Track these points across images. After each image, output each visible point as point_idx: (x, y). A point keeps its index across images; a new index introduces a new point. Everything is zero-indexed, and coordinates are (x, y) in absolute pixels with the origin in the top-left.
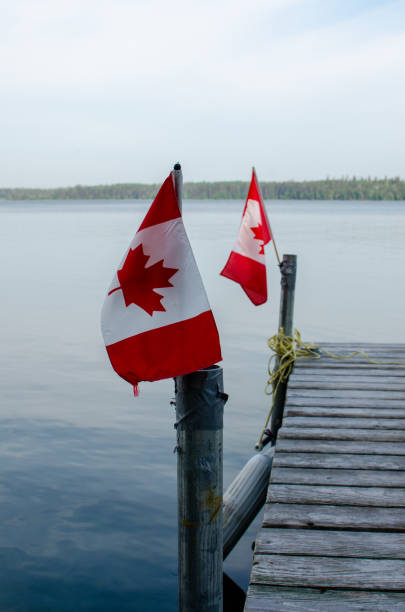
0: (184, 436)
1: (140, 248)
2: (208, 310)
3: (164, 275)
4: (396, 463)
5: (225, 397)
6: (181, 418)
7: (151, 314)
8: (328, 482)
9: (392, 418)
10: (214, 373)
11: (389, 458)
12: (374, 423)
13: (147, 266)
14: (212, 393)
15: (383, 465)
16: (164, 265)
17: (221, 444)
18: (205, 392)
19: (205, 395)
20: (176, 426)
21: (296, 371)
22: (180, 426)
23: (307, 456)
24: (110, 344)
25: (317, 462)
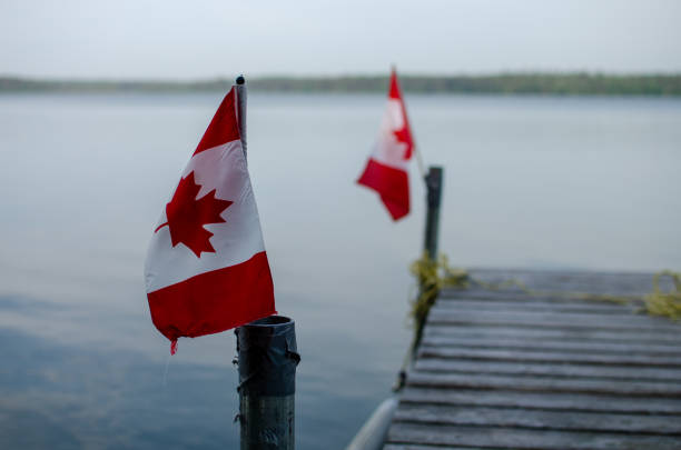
0: (247, 403)
1: (191, 176)
2: (261, 251)
3: (215, 208)
4: (541, 420)
5: (296, 358)
6: (244, 380)
7: (199, 256)
8: (456, 442)
9: (543, 362)
10: (282, 328)
11: (533, 413)
12: (521, 368)
13: (198, 198)
14: (279, 352)
15: (525, 421)
16: (216, 196)
17: (291, 413)
18: (272, 352)
19: (270, 354)
20: (239, 389)
21: (440, 302)
22: (242, 390)
23: (436, 409)
24: (152, 290)
25: (447, 417)
